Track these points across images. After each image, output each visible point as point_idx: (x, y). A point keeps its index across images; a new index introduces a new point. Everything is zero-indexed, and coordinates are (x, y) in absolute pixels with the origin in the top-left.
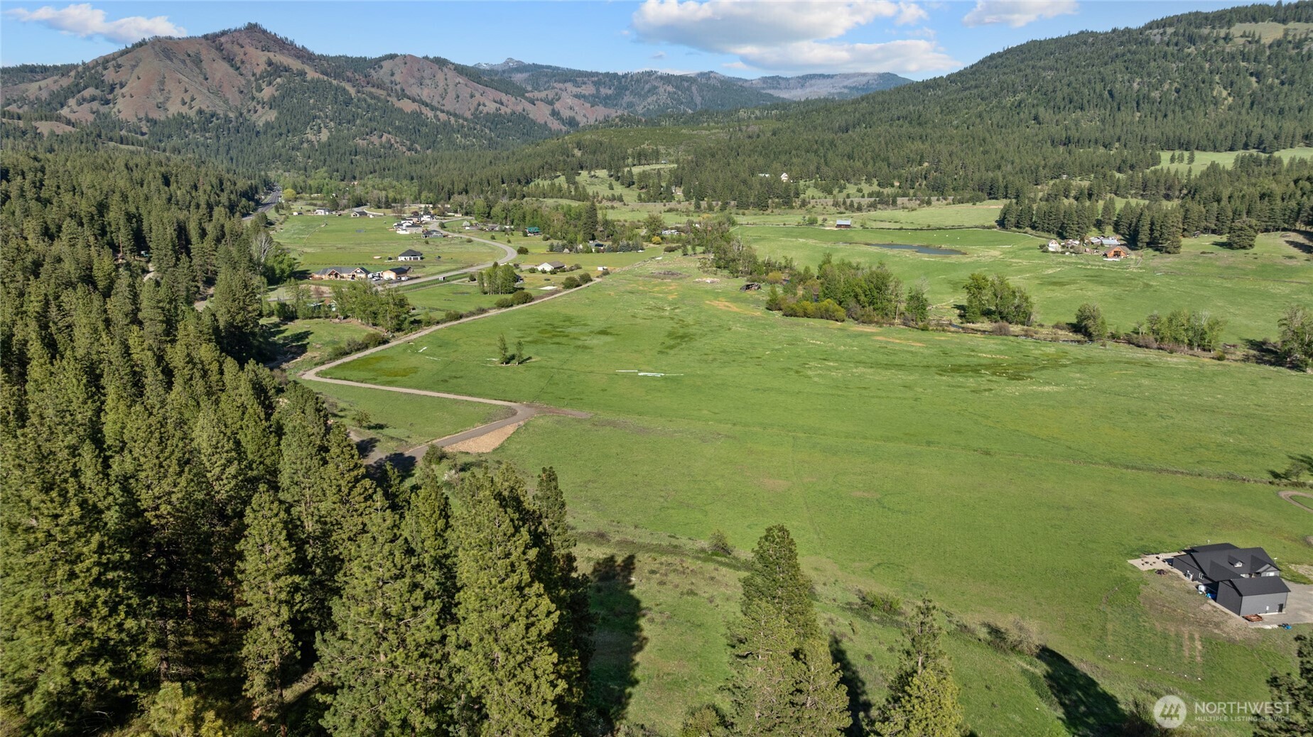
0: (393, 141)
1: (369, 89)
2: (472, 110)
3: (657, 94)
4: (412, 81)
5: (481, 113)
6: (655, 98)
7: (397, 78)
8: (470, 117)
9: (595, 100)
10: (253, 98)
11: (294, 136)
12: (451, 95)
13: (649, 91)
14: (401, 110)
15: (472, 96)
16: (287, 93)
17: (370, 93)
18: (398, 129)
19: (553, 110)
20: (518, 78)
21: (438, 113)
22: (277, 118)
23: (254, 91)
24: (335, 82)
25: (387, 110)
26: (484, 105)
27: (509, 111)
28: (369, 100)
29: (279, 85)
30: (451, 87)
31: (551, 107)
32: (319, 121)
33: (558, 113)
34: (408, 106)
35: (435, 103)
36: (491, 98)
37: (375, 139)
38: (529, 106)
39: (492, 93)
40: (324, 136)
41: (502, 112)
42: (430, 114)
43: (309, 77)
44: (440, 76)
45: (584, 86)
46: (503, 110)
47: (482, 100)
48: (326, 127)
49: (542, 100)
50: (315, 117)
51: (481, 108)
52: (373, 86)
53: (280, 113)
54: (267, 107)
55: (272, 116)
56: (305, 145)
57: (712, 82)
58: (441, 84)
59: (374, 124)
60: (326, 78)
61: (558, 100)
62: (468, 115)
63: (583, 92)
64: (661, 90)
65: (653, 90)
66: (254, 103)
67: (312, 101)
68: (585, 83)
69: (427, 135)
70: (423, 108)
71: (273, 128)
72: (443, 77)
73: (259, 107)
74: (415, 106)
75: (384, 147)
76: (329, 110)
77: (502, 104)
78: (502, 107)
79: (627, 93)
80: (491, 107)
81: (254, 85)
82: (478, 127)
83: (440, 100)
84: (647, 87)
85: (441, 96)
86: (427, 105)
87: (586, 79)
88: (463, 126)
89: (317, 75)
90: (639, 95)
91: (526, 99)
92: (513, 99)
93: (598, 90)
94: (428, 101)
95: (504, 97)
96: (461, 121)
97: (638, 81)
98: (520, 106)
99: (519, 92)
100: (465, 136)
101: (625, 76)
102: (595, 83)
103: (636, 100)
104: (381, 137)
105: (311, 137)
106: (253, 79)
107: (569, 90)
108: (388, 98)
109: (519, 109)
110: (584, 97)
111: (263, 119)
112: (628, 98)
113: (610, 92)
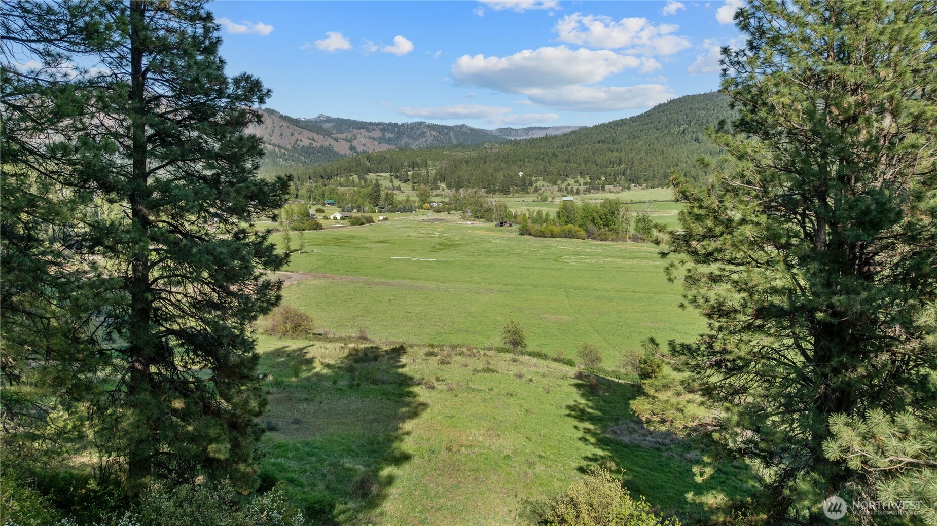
2: (292, 144)
3: (426, 137)
5: (298, 146)
6: (424, 139)
8: (290, 148)
9: (381, 140)
12: (277, 133)
13: (420, 135)
15: (292, 135)
19: (351, 146)
20: (326, 126)
21: (267, 144)
26: (301, 141)
27: (319, 145)
30: (277, 128)
31: (349, 144)
33: (355, 148)
35: (265, 139)
36: (306, 136)
38: (333, 143)
39: (306, 133)
41: (314, 146)
44: (269, 121)
45: (373, 132)
46: (315, 144)
47: (299, 137)
49: (343, 139)
51: (298, 143)
58: (270, 126)
61: (354, 140)
62: (289, 147)
63: (373, 136)
64: (428, 134)
65: (423, 134)
68: (374, 130)
72: (271, 121)
77: (314, 141)
78: (313, 143)
79: (404, 136)
80: (306, 142)
82: (296, 155)
83: (269, 137)
84: (419, 132)
85: (269, 134)
87: (375, 127)
88: (284, 154)
90: (413, 138)
91: (332, 138)
92: (322, 137)
93: (383, 134)
95: (316, 136)
96: (283, 151)
97: (412, 128)
98: (328, 142)
99: (327, 133)
100: (286, 160)
101: (403, 125)
102: (381, 130)
103: (410, 141)
107: (363, 134)
109: (326, 144)
110: (374, 139)
112: (404, 140)
113: (392, 136)
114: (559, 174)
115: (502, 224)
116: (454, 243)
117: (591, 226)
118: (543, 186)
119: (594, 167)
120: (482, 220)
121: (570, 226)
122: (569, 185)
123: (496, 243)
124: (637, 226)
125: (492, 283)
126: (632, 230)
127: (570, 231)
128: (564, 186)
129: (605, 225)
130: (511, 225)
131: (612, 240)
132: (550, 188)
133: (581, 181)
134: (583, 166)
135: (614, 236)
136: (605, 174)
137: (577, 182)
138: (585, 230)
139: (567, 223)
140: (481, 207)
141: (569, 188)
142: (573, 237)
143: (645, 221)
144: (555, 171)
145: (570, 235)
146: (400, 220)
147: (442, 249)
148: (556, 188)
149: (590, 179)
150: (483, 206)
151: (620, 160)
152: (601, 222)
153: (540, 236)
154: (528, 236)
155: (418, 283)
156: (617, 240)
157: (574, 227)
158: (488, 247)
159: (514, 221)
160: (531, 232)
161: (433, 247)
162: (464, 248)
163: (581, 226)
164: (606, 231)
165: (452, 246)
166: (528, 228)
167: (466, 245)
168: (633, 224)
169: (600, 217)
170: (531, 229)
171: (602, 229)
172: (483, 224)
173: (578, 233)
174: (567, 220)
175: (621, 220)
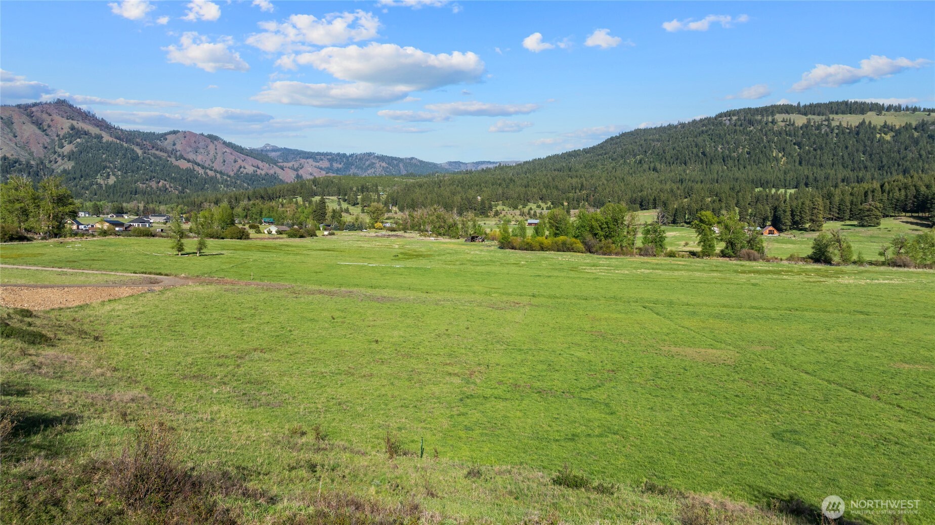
0: (168, 186)
1: (154, 151)
2: (235, 171)
3: (374, 168)
4: (189, 149)
5: (242, 173)
6: (373, 170)
7: (178, 147)
8: (232, 175)
9: (329, 170)
10: (55, 153)
11: (85, 180)
12: (220, 159)
13: (369, 166)
14: (178, 167)
15: (235, 161)
16: (83, 150)
17: (154, 154)
18: (174, 178)
19: (298, 175)
20: (272, 155)
21: (208, 171)
22: (73, 167)
23: (57, 148)
24: (125, 145)
25: (166, 165)
26: (245, 168)
27: (263, 173)
28: (152, 158)
29: (79, 144)
30: (219, 155)
31: (296, 173)
32: (108, 170)
33: (301, 177)
34: (183, 164)
35: (206, 165)
36: (250, 164)
37: (153, 184)
38: (279, 171)
39: (251, 160)
40: (112, 180)
42: (201, 171)
43: (104, 140)
44: (211, 147)
45: (321, 162)
46: (259, 172)
47: (243, 164)
48: (114, 175)
49: (289, 168)
50: (105, 167)
51: (242, 170)
52: (157, 150)
53: (77, 164)
54: (66, 159)
55: (69, 165)
56: (95, 187)
57: (414, 161)
58: (212, 152)
59: (154, 174)
60: (118, 141)
61: (301, 168)
62: (232, 174)
63: (321, 166)
64: (378, 165)
65: (372, 165)
66: (56, 156)
67: (104, 156)
68: (322, 160)
69: (196, 184)
70: (196, 167)
71: (69, 174)
72: (214, 147)
73: (59, 159)
74: (190, 165)
75: (160, 190)
76: (118, 163)
77: (259, 168)
78: (258, 170)
79: (353, 167)
80: (250, 170)
81: (57, 143)
82: (238, 182)
83: (210, 163)
84: (367, 163)
85: (211, 160)
86: (199, 165)
87: (323, 157)
88: (226, 181)
89: (111, 139)
90: (362, 168)
91: (277, 166)
92: (267, 165)
93: (331, 165)
94: (200, 163)
95: (260, 164)
96: (225, 177)
97: (361, 159)
98: (274, 170)
99: (274, 162)
100: (227, 186)
101: (351, 156)
102: (329, 160)
103: (359, 172)
104: (159, 182)
105: (101, 181)
106: (57, 138)
107: (310, 164)
108: (168, 159)
109: (272, 172)
110: (321, 169)
111: (62, 168)
112: (353, 170)
113: (340, 166)
114: (519, 197)
115: (473, 239)
116: (421, 253)
117: (589, 237)
118: (503, 210)
119: (555, 193)
121: (562, 238)
122: (531, 209)
123: (477, 254)
124: (645, 238)
126: (639, 243)
127: (564, 243)
128: (526, 210)
129: (606, 237)
130: (483, 241)
131: (617, 254)
132: (511, 212)
133: (543, 205)
134: (544, 190)
135: (619, 249)
136: (568, 199)
137: (539, 207)
138: (583, 243)
139: (556, 235)
141: (532, 212)
142: (569, 250)
143: (655, 231)
144: (516, 196)
145: (565, 248)
146: (349, 236)
147: (408, 259)
148: (518, 212)
149: (552, 204)
150: (447, 221)
151: (582, 185)
152: (601, 233)
153: (526, 249)
154: (511, 250)
155: (384, 293)
156: (624, 254)
157: (569, 240)
158: (469, 257)
159: (485, 237)
160: (515, 244)
161: (395, 256)
162: (437, 258)
163: (576, 237)
164: (609, 243)
165: (421, 256)
166: (509, 240)
167: (439, 255)
168: (640, 235)
169: (600, 226)
170: (514, 241)
171: (603, 241)
172: (450, 240)
173: (574, 245)
174: (558, 232)
175: (626, 231)
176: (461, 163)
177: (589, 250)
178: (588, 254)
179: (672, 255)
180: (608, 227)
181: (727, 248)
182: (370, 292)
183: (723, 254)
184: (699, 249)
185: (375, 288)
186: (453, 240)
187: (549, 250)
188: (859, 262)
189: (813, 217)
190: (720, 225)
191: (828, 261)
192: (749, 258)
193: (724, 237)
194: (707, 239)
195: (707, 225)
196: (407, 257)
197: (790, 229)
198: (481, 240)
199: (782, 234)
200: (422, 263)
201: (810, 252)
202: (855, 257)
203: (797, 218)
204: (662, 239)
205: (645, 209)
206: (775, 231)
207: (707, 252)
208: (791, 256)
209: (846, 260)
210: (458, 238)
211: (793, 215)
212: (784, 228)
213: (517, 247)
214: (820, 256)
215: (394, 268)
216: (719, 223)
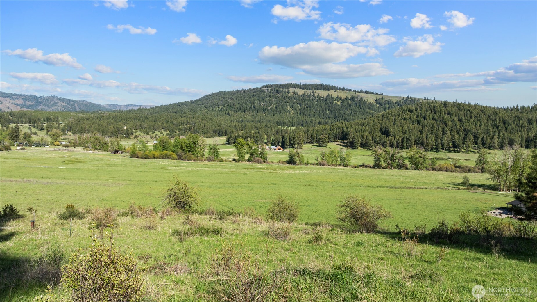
3: (57, 106)
6: (56, 107)
9: (23, 106)
13: (53, 104)
57: (85, 103)
63: (16, 103)
64: (59, 104)
65: (55, 104)
68: (18, 99)
79: (41, 104)
84: (52, 103)
87: (18, 97)
90: (48, 106)
93: (25, 102)
97: (47, 100)
101: (40, 97)
102: (23, 99)
103: (46, 108)
107: (8, 101)
110: (17, 105)
112: (41, 107)
113: (32, 104)
114: (150, 128)
115: (116, 152)
116: (80, 160)
117: (180, 151)
118: (140, 135)
119: (172, 125)
120: (101, 151)
121: (165, 152)
122: (157, 135)
123: (114, 161)
124: (209, 152)
125: (118, 180)
126: (206, 155)
127: (166, 155)
128: (154, 135)
129: (189, 151)
130: (122, 153)
131: (194, 160)
132: (145, 136)
133: (164, 133)
134: (165, 124)
135: (196, 158)
136: (179, 129)
137: (162, 133)
138: (176, 154)
139: (163, 150)
140: (100, 142)
141: (157, 136)
142: (168, 158)
143: (214, 149)
144: (148, 127)
145: (166, 157)
146: (36, 150)
147: (71, 163)
148: (149, 136)
149: (170, 132)
150: (101, 141)
151: (187, 122)
152: (187, 149)
153: (145, 158)
154: (137, 158)
155: (49, 181)
156: (198, 160)
157: (169, 153)
158: (108, 162)
159: (124, 151)
160: (139, 155)
161: (63, 162)
162: (89, 163)
163: (174, 151)
164: (190, 155)
165: (79, 162)
166: (136, 153)
167: (90, 162)
168: (207, 151)
169: (186, 146)
170: (139, 153)
171: (188, 154)
172: (102, 153)
173: (171, 156)
174: (164, 148)
175: (199, 148)
176: (117, 105)
177: (180, 158)
178: (180, 160)
179: (221, 161)
180: (190, 146)
181: (250, 157)
182: (41, 180)
183: (249, 160)
184: (236, 158)
185: (45, 178)
186: (104, 153)
187: (158, 158)
188: (307, 164)
189: (299, 142)
190: (247, 146)
191: (295, 163)
192: (258, 162)
193: (249, 151)
194: (240, 152)
195: (241, 145)
196: (70, 162)
197: (289, 147)
198: (120, 153)
199: (285, 150)
200: (79, 166)
201: (287, 159)
202: (305, 161)
203: (292, 142)
204: (218, 153)
205: (220, 136)
206: (282, 149)
207: (241, 159)
208: (279, 161)
209: (301, 163)
210: (108, 152)
211: (290, 140)
212: (286, 147)
213: (140, 156)
214: (291, 161)
215: (59, 168)
216: (247, 144)
